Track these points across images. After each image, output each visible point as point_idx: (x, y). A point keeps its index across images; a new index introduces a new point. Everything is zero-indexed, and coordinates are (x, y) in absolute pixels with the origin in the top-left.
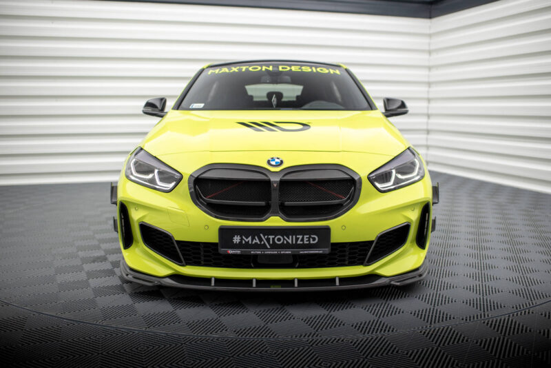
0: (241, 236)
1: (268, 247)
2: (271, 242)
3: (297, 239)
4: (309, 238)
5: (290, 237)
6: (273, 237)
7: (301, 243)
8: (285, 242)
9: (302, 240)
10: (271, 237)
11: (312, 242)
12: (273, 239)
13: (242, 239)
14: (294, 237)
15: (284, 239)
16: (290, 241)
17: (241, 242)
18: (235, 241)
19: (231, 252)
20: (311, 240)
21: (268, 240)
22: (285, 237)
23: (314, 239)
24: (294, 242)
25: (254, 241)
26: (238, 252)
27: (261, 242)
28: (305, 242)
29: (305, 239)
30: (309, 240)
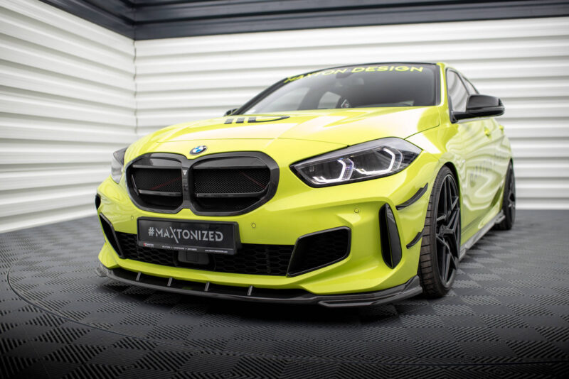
0: (154, 229)
1: (177, 242)
2: (179, 237)
3: (202, 235)
4: (214, 234)
5: (196, 232)
6: (181, 230)
7: (207, 239)
8: (192, 238)
9: (208, 237)
10: (179, 231)
11: (217, 240)
12: (181, 233)
13: (155, 232)
14: (200, 232)
15: (191, 234)
16: (196, 237)
17: (154, 235)
18: (150, 233)
19: (147, 245)
20: (216, 237)
21: (176, 233)
22: (192, 232)
23: (219, 237)
24: (200, 239)
25: (165, 235)
26: (152, 245)
27: (170, 236)
28: (211, 239)
29: (211, 236)
30: (214, 237)
